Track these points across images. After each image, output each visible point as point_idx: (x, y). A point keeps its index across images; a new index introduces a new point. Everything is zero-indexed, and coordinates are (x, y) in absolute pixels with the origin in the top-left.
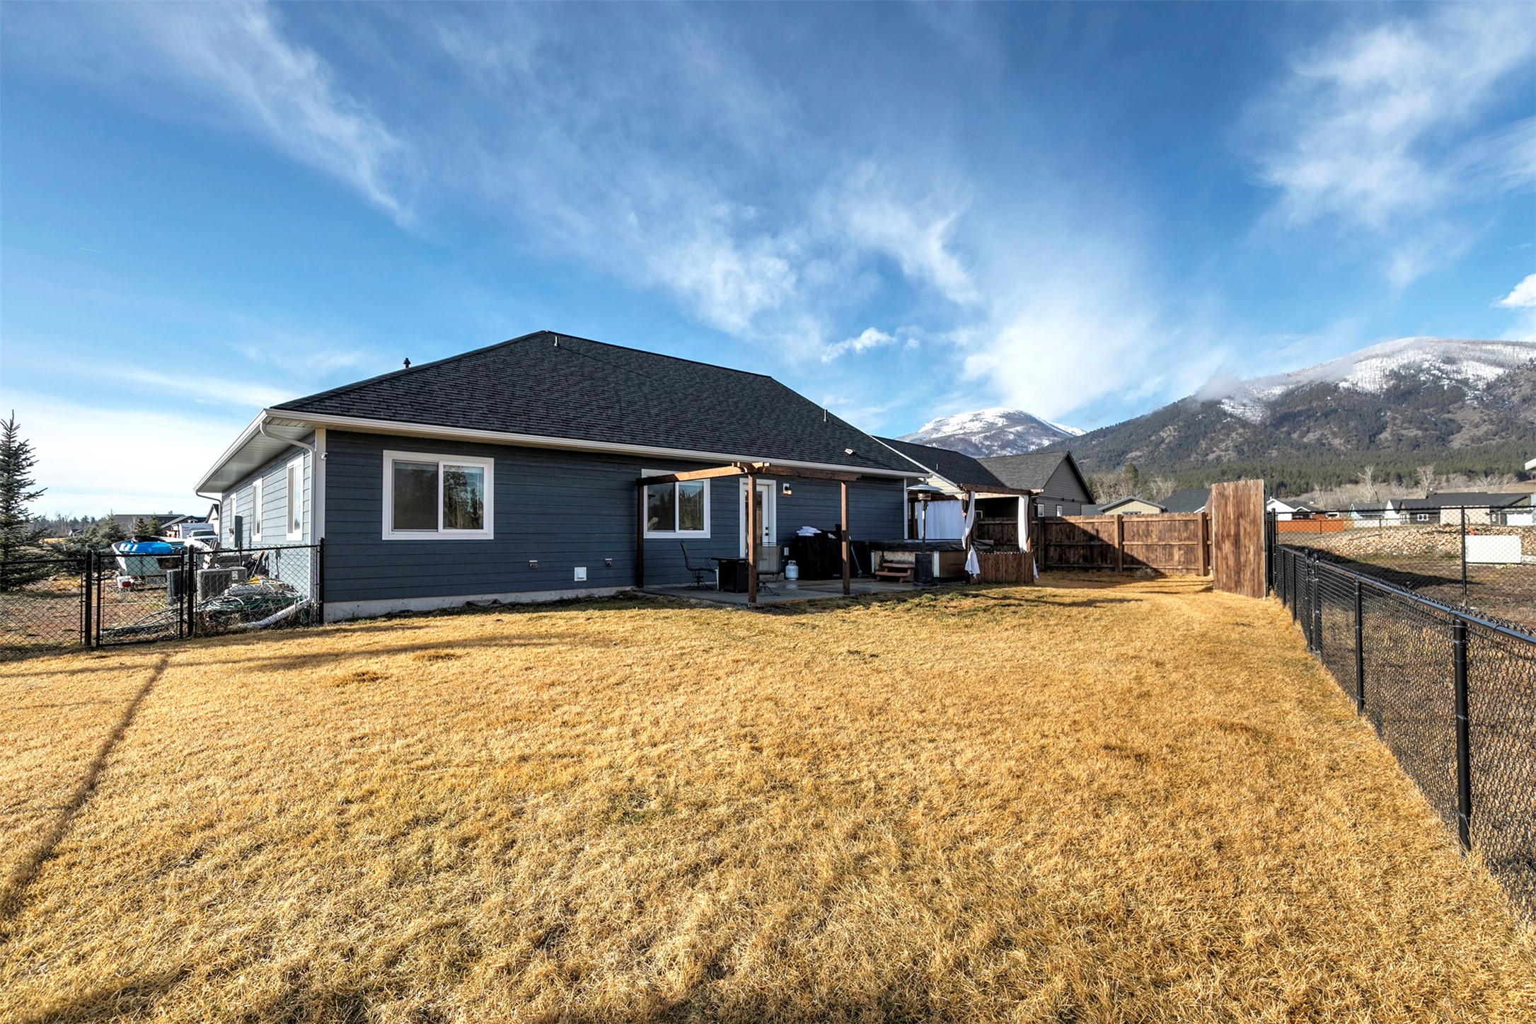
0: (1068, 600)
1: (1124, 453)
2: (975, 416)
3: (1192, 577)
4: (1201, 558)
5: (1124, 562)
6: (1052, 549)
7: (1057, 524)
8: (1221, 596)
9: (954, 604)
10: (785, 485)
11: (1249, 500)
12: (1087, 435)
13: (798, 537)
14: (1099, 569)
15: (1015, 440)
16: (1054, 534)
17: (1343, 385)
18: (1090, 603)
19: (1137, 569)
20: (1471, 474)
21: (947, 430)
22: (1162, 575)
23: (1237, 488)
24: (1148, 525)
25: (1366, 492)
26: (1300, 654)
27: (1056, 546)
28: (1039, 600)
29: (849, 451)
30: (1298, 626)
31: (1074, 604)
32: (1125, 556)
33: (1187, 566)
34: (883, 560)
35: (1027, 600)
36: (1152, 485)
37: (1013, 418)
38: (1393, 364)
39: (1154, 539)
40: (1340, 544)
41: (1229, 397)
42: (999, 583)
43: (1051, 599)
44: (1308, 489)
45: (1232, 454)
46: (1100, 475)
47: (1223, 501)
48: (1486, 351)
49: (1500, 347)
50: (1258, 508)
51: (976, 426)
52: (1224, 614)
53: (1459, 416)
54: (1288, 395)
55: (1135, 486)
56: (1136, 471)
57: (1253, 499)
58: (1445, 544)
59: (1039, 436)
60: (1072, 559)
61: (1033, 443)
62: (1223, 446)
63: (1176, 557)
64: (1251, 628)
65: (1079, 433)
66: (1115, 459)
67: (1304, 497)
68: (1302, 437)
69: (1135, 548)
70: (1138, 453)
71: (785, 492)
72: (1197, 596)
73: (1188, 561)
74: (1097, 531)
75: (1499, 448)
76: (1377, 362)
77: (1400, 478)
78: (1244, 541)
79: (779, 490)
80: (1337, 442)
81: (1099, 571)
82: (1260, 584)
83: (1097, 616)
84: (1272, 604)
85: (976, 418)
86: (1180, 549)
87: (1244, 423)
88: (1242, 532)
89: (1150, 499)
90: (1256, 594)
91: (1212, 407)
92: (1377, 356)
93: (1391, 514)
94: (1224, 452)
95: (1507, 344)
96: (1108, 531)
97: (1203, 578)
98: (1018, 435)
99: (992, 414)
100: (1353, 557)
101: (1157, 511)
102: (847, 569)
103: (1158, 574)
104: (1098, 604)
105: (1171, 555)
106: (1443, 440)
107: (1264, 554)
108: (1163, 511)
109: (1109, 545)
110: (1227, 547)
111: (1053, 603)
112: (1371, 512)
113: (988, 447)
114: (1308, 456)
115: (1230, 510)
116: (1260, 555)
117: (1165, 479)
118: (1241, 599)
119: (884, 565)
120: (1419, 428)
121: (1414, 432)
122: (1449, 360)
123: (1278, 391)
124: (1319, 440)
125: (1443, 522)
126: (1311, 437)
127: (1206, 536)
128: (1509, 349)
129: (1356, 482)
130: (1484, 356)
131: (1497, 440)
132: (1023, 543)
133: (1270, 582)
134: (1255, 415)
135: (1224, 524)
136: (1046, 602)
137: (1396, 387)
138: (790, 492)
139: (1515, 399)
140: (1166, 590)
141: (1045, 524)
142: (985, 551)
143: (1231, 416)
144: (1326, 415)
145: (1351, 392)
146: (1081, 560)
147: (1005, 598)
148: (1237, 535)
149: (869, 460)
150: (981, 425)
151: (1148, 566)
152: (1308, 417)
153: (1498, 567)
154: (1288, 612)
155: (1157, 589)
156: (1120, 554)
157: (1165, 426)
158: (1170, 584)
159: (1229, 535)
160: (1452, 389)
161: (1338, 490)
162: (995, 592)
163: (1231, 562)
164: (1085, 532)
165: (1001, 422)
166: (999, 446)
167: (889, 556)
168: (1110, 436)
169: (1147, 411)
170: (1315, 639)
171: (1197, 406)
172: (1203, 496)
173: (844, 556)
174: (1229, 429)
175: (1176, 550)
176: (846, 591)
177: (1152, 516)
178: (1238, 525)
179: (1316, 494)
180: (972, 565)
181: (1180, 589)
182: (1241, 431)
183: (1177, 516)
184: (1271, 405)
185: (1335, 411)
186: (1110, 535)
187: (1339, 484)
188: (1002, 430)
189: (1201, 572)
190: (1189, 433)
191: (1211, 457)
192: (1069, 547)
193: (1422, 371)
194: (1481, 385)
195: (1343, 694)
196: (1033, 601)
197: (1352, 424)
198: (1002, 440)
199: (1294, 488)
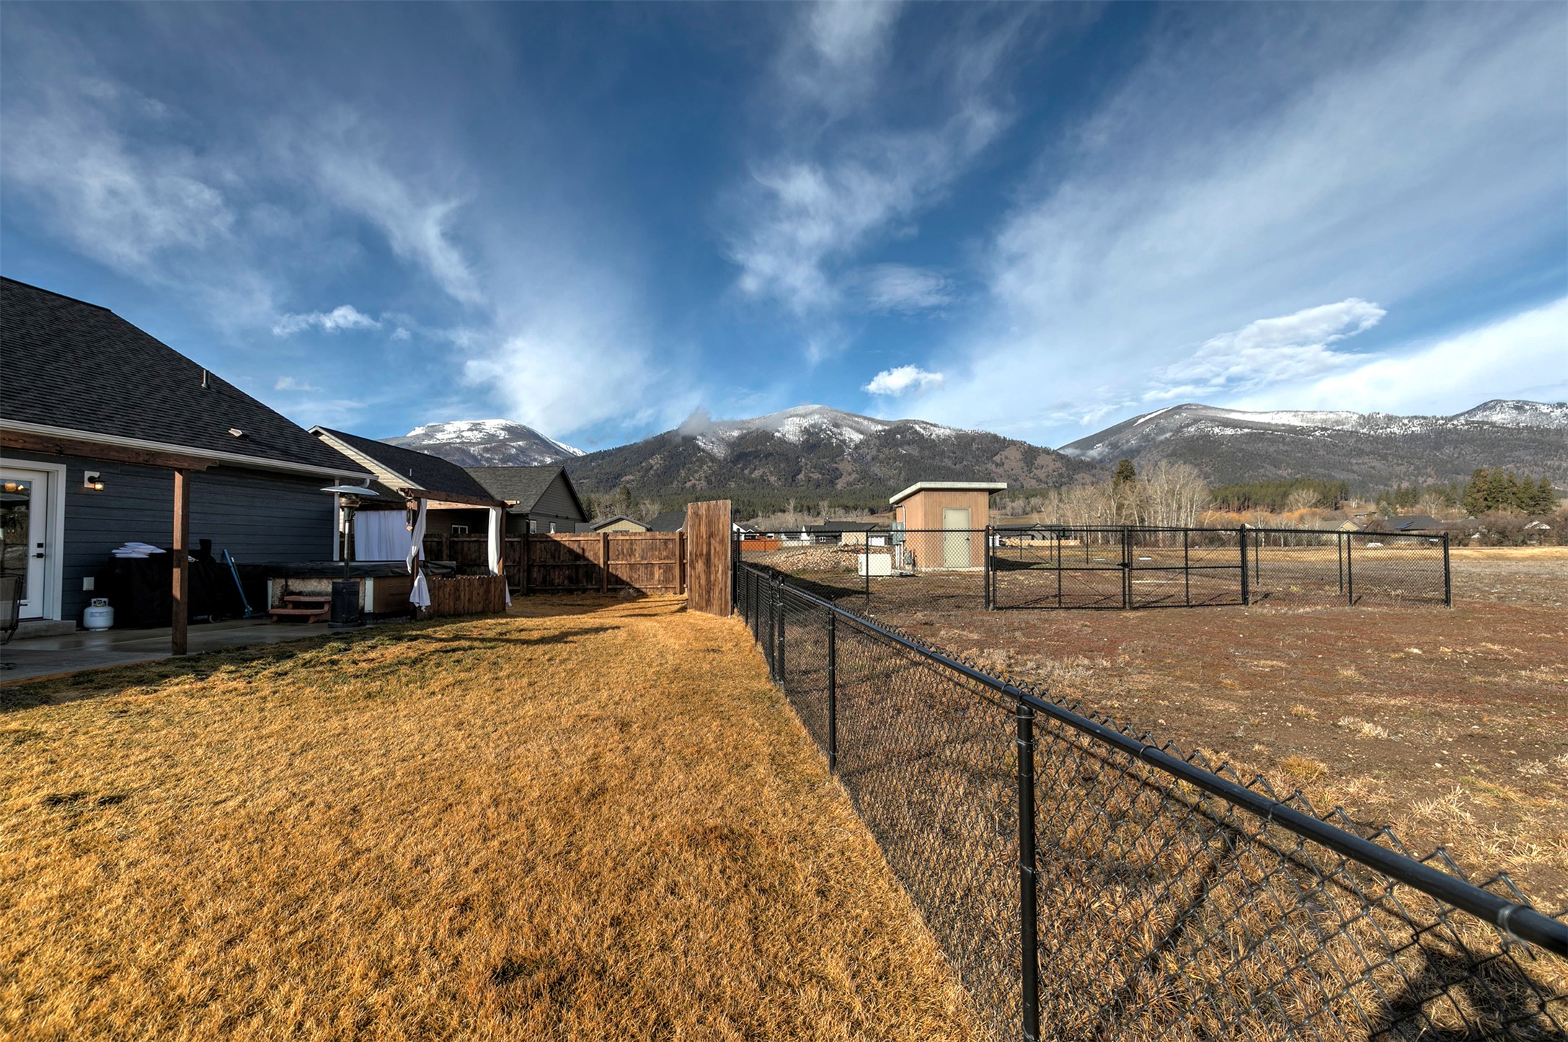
0: (536, 635)
1: (620, 476)
2: (475, 425)
3: (670, 596)
4: (678, 576)
5: (609, 582)
6: (536, 569)
7: (541, 542)
8: (695, 616)
9: (372, 655)
10: (88, 474)
11: (718, 519)
12: (587, 456)
13: (113, 559)
14: (585, 591)
15: (517, 455)
16: (538, 553)
17: (777, 434)
18: (561, 638)
19: (621, 589)
20: (847, 508)
21: (442, 437)
22: (644, 595)
23: (709, 507)
24: (632, 544)
25: (789, 519)
26: (764, 685)
27: (540, 566)
28: (502, 639)
29: (236, 433)
30: (760, 648)
31: (543, 641)
32: (610, 576)
33: (666, 585)
34: (287, 591)
35: (483, 640)
36: (642, 507)
37: (517, 432)
38: (806, 423)
39: (637, 559)
40: (779, 561)
41: (702, 435)
42: (457, 616)
43: (515, 636)
44: (754, 516)
45: (704, 483)
46: (597, 495)
47: (697, 521)
48: (855, 422)
49: (861, 420)
50: (726, 527)
51: (475, 436)
52: (696, 639)
53: (841, 466)
54: (741, 438)
55: (628, 507)
56: (629, 493)
57: (722, 517)
58: (845, 560)
59: (541, 454)
60: (557, 581)
61: (535, 460)
62: (697, 476)
63: (656, 576)
64: (720, 655)
65: (580, 453)
66: (611, 481)
67: (751, 522)
68: (751, 473)
69: (619, 567)
70: (631, 477)
71: (88, 485)
72: (673, 618)
73: (667, 580)
74: (583, 549)
75: (861, 490)
76: (796, 420)
77: (809, 509)
78: (714, 560)
79: (74, 481)
80: (773, 479)
81: (583, 593)
82: (726, 603)
83: (565, 655)
84: (735, 623)
85: (475, 428)
86: (660, 568)
87: (713, 458)
88: (712, 551)
89: (639, 520)
90: (723, 613)
91: (689, 441)
92: (797, 415)
93: (804, 536)
94: (697, 481)
95: (865, 418)
96: (595, 549)
97: (679, 597)
98: (520, 449)
99: (492, 425)
100: (789, 572)
101: (643, 530)
102: (181, 613)
103: (641, 594)
104: (570, 638)
105: (652, 574)
106: (832, 482)
107: (730, 573)
108: (648, 530)
109: (595, 565)
110: (700, 566)
111: (515, 642)
112: (793, 534)
113: (488, 460)
114: (754, 489)
115: (703, 529)
116: (726, 574)
117: (653, 502)
118: (710, 618)
119: (287, 598)
120: (820, 473)
121: (816, 476)
122: (836, 425)
123: (736, 434)
124: (762, 476)
125: (843, 542)
126: (757, 474)
127: (683, 556)
128: (866, 422)
129: (784, 512)
130: (854, 425)
131: (859, 486)
132: (494, 564)
133: (735, 600)
134: (720, 452)
135: (697, 544)
136: (508, 641)
137: (807, 441)
138: (99, 486)
139: (869, 457)
140: (646, 612)
141: (528, 542)
142: (444, 575)
143: (703, 450)
144: (766, 457)
145: (782, 441)
146: (566, 582)
147: (457, 638)
148: (708, 554)
149: (272, 448)
150: (481, 435)
151: (631, 586)
152: (755, 458)
153: (879, 579)
154: (748, 633)
155: (637, 611)
156: (605, 573)
157: (653, 454)
158: (650, 604)
159: (701, 555)
160: (838, 445)
161: (772, 516)
162: (443, 631)
163: (703, 582)
164: (571, 551)
165: (502, 435)
166: (499, 460)
167: (295, 585)
168: (607, 459)
169: (638, 439)
170: (779, 670)
171: (679, 440)
172: (679, 518)
173: (177, 592)
174: (702, 461)
175: (656, 568)
176: (179, 647)
177: (635, 534)
178: (709, 544)
179: (760, 519)
180: (421, 594)
181: (658, 610)
182: (710, 464)
183: (658, 535)
184: (732, 445)
185: (771, 454)
186: (596, 554)
187: (774, 512)
188: (503, 443)
189: (678, 591)
190: (672, 462)
191: (688, 484)
192: (554, 567)
193: (822, 430)
194: (852, 445)
195: (809, 740)
196: (490, 640)
197: (782, 466)
198: (503, 454)
199: (745, 514)
